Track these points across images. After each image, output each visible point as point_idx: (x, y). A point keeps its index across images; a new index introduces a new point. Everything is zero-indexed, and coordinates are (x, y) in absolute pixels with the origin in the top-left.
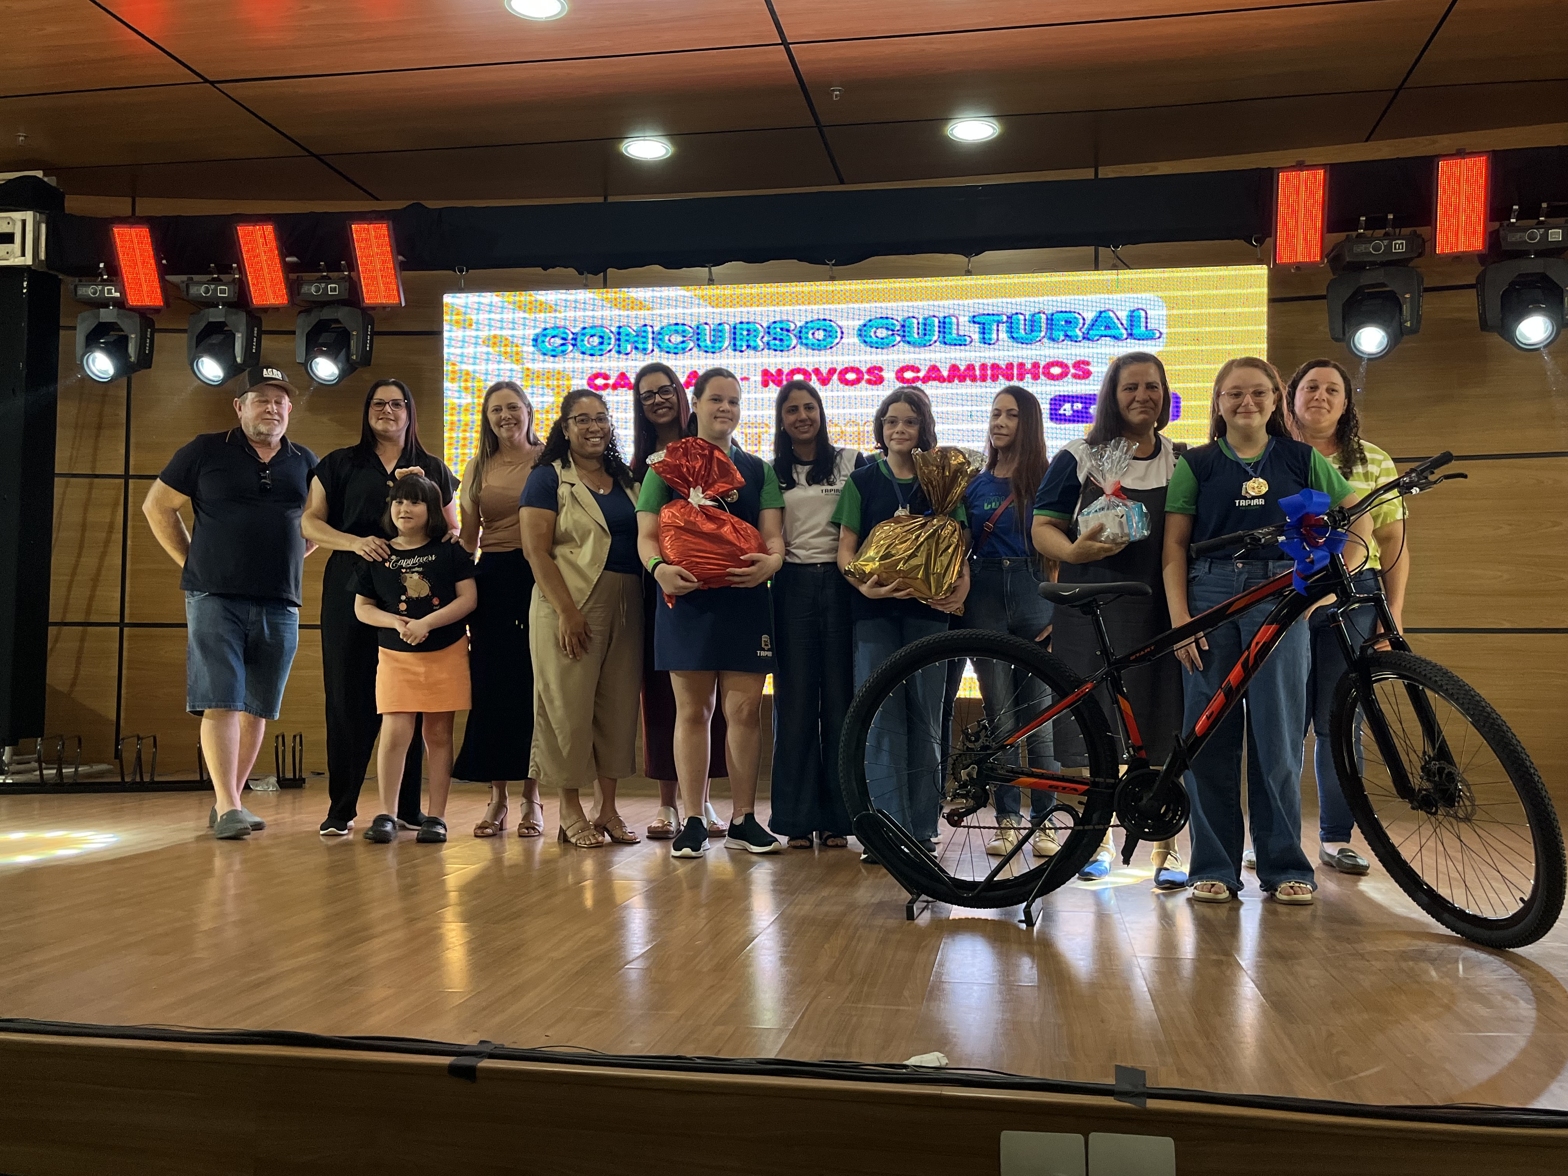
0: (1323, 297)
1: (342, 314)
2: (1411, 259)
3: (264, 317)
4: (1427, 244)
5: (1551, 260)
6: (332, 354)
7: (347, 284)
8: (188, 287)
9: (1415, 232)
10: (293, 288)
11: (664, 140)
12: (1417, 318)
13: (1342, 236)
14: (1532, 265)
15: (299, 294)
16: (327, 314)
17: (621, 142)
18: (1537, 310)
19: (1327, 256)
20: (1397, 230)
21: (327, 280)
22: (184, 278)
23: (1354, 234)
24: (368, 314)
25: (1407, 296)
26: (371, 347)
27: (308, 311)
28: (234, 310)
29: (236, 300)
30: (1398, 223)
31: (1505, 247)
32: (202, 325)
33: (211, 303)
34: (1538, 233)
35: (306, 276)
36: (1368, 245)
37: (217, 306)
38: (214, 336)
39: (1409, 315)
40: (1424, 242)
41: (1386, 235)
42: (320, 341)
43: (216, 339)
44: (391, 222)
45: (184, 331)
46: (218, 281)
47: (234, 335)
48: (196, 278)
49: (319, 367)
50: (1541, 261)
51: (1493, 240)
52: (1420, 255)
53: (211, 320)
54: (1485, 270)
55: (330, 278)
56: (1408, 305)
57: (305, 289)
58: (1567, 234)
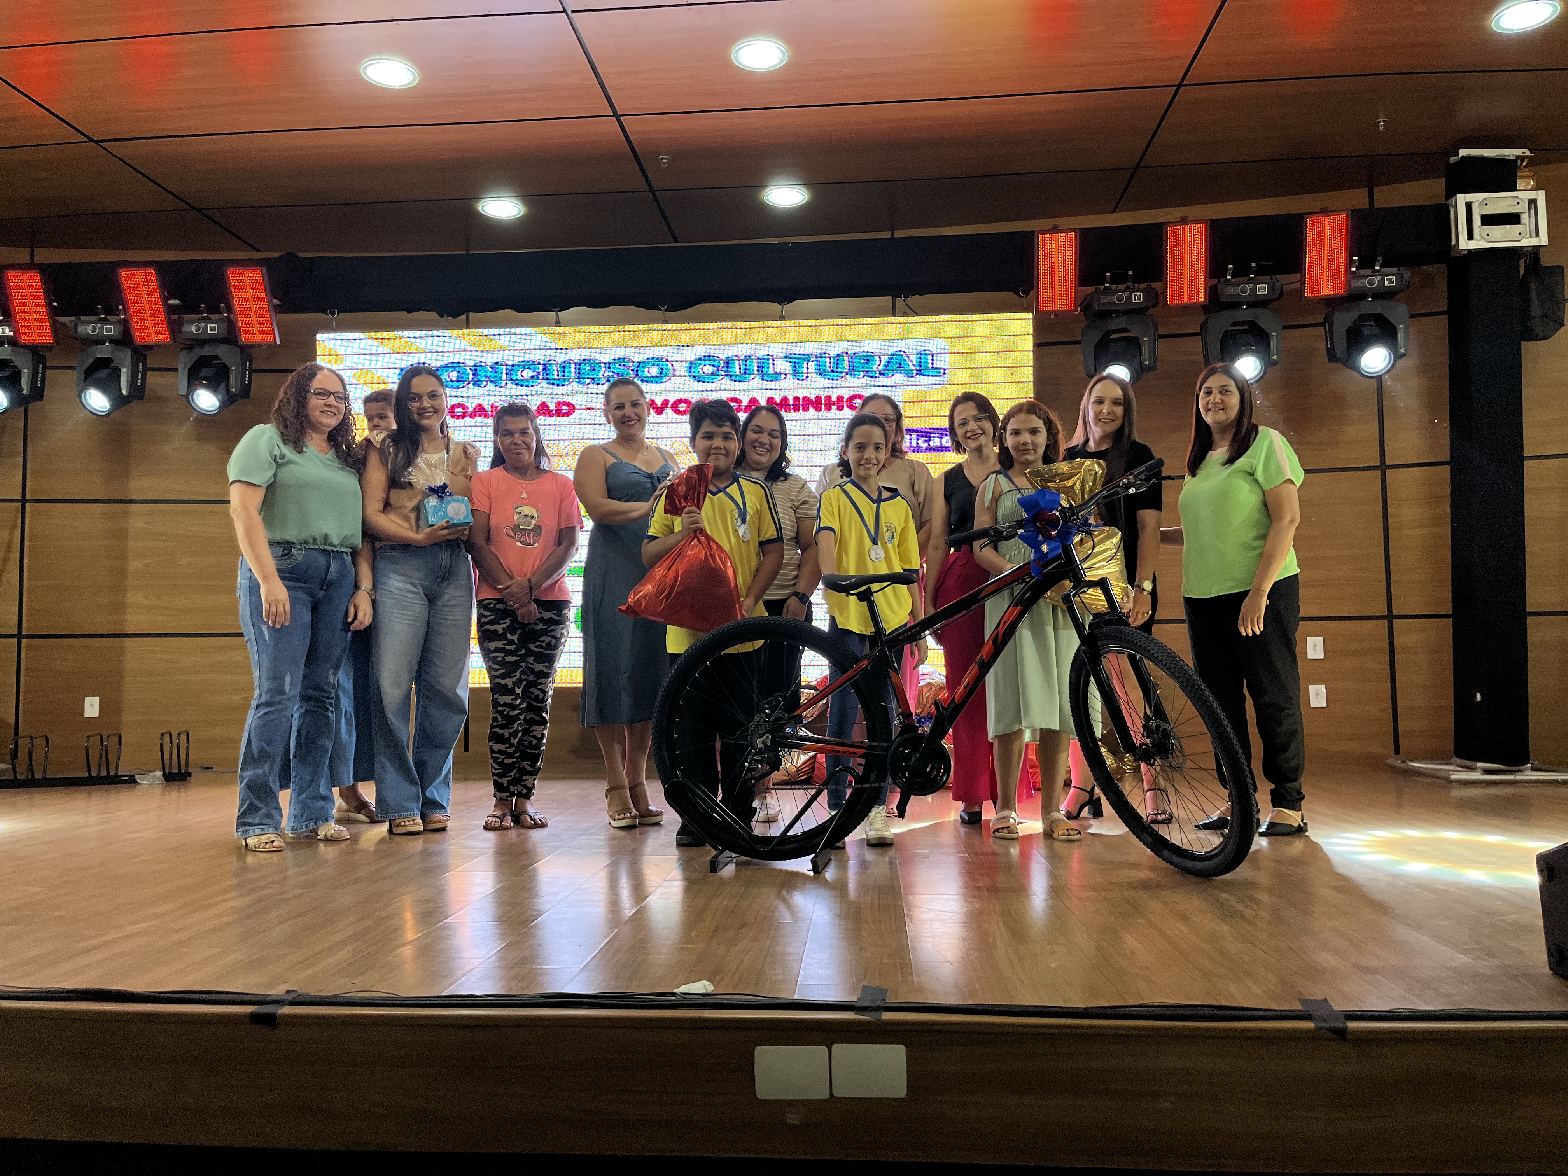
0: (1079, 342)
1: (221, 351)
2: (1147, 308)
3: (148, 353)
4: (1161, 297)
5: (1260, 311)
6: (213, 386)
7: (226, 324)
8: (76, 325)
9: (1150, 285)
10: (175, 328)
11: (515, 200)
12: (1154, 359)
13: (1091, 289)
14: (1245, 314)
15: (180, 332)
16: (207, 351)
17: (478, 202)
18: (1248, 351)
19: (1080, 305)
20: (1136, 285)
21: (208, 320)
22: (73, 318)
23: (1102, 288)
24: (246, 352)
25: (1145, 339)
26: (250, 381)
27: (189, 348)
28: (120, 347)
29: (121, 337)
30: (1136, 279)
31: (1222, 299)
32: (91, 361)
33: (99, 341)
34: (1249, 287)
35: (186, 317)
36: (1113, 297)
37: (103, 343)
38: (102, 371)
39: (1147, 355)
40: (1157, 295)
41: (1128, 287)
42: (201, 375)
43: (103, 374)
44: (264, 269)
45: (73, 368)
46: (105, 321)
47: (120, 370)
48: (83, 318)
49: (200, 399)
50: (1251, 311)
51: (1212, 293)
52: (1155, 306)
53: (98, 356)
54: (1207, 319)
55: (210, 319)
56: (1146, 346)
57: (185, 328)
58: (1272, 288)
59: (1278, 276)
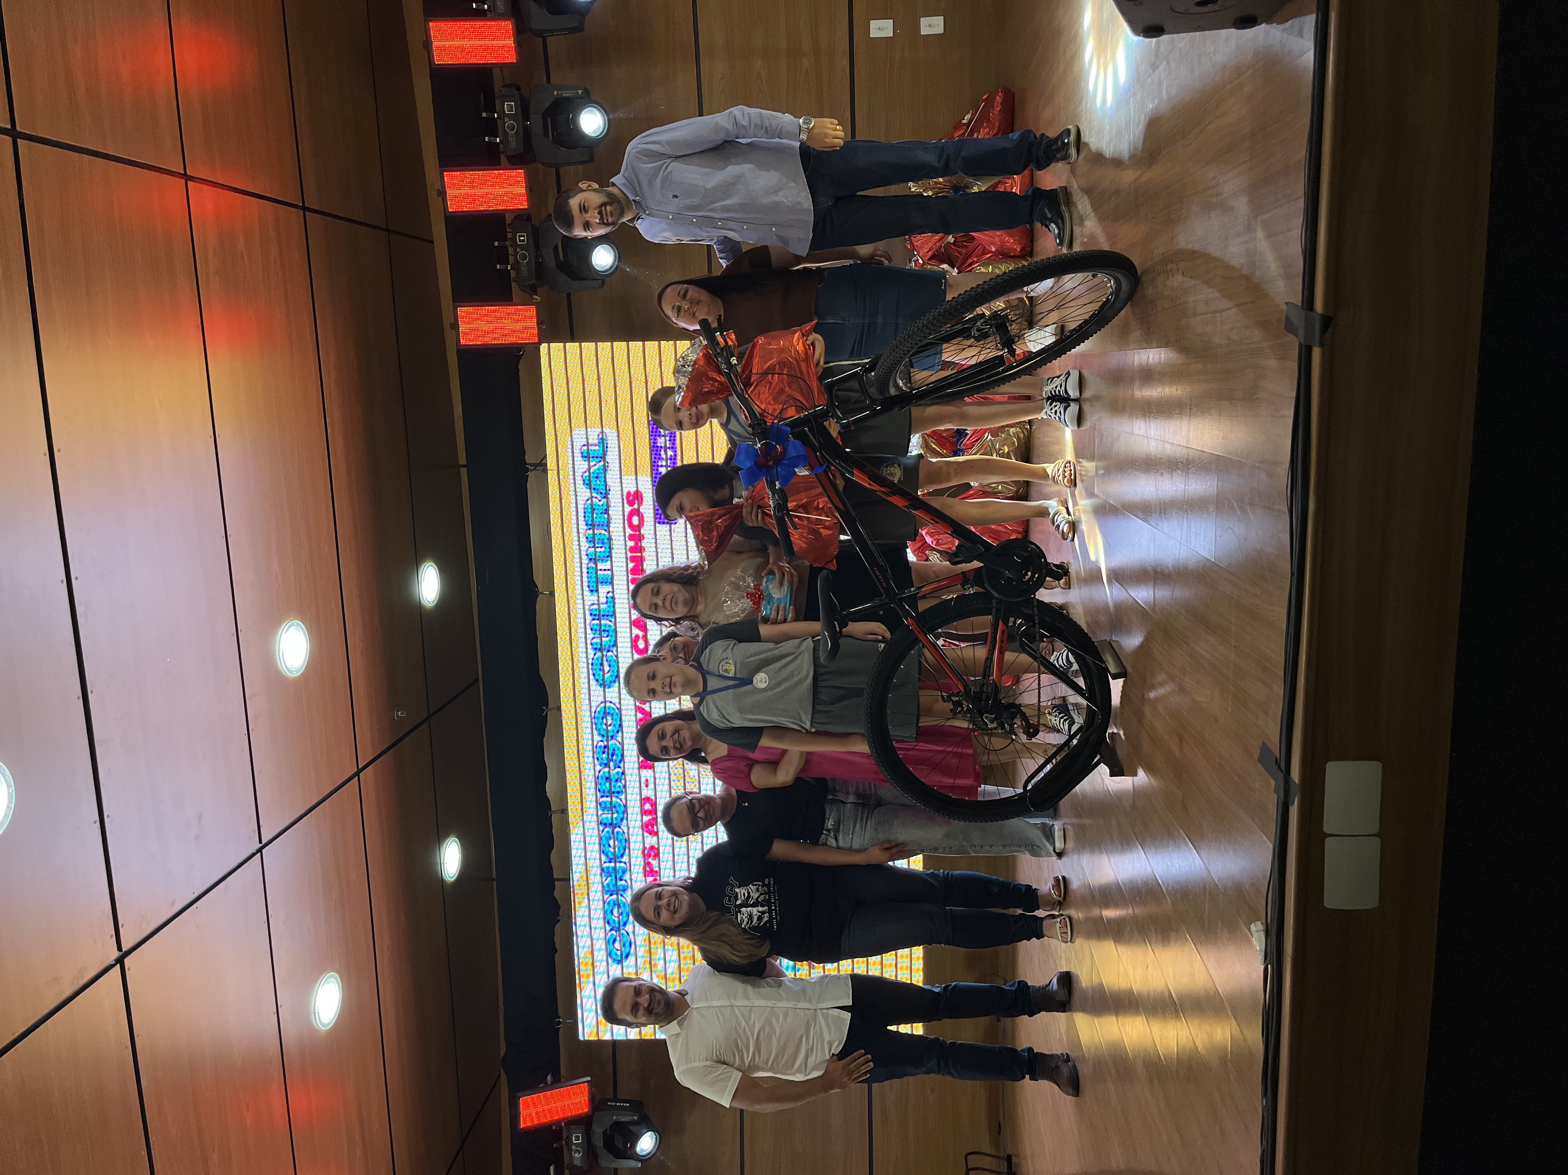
0: (569, 296)
1: (598, 1130)
4: (520, 215)
5: (532, 108)
6: (633, 1137)
7: (572, 1127)
9: (509, 224)
11: (443, 847)
13: (514, 287)
14: (535, 123)
15: (581, 1167)
16: (598, 1142)
17: (446, 881)
18: (575, 121)
19: (531, 295)
20: (509, 236)
23: (513, 274)
24: (598, 1104)
26: (626, 1101)
27: (596, 1159)
30: (503, 238)
31: (521, 149)
34: (508, 122)
35: (566, 1160)
36: (522, 263)
40: (518, 219)
41: (512, 246)
42: (623, 1148)
44: (518, 1094)
49: (645, 1149)
50: (532, 117)
51: (516, 161)
52: (529, 219)
54: (542, 163)
55: (567, 1137)
57: (577, 1163)
58: (509, 98)
59: (496, 90)
